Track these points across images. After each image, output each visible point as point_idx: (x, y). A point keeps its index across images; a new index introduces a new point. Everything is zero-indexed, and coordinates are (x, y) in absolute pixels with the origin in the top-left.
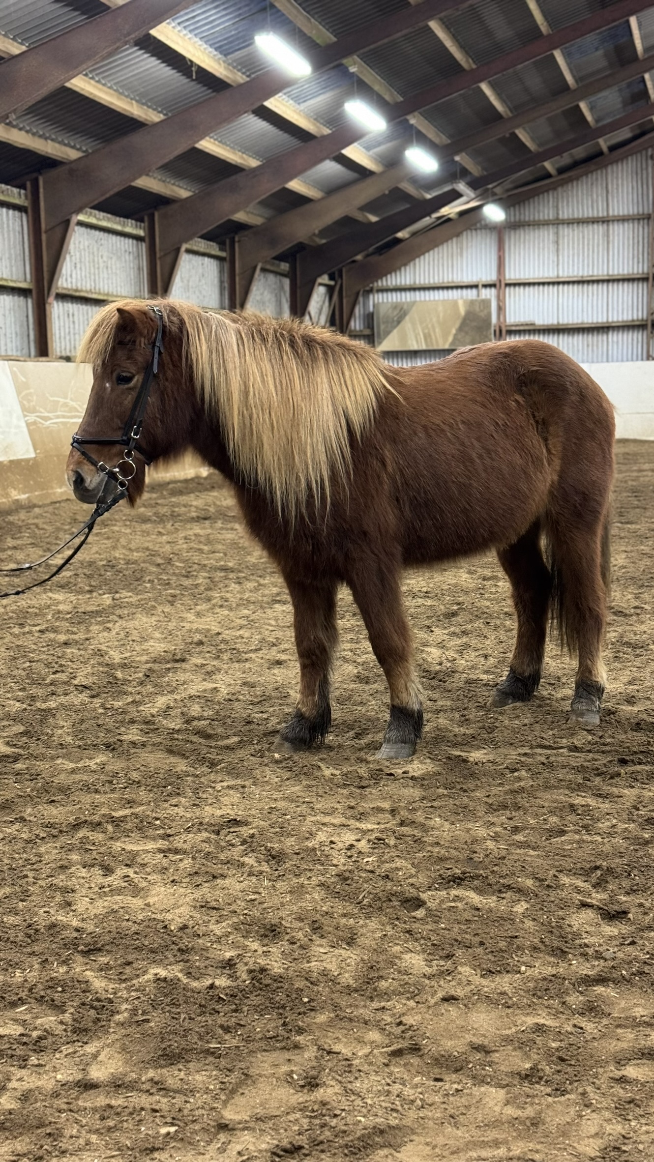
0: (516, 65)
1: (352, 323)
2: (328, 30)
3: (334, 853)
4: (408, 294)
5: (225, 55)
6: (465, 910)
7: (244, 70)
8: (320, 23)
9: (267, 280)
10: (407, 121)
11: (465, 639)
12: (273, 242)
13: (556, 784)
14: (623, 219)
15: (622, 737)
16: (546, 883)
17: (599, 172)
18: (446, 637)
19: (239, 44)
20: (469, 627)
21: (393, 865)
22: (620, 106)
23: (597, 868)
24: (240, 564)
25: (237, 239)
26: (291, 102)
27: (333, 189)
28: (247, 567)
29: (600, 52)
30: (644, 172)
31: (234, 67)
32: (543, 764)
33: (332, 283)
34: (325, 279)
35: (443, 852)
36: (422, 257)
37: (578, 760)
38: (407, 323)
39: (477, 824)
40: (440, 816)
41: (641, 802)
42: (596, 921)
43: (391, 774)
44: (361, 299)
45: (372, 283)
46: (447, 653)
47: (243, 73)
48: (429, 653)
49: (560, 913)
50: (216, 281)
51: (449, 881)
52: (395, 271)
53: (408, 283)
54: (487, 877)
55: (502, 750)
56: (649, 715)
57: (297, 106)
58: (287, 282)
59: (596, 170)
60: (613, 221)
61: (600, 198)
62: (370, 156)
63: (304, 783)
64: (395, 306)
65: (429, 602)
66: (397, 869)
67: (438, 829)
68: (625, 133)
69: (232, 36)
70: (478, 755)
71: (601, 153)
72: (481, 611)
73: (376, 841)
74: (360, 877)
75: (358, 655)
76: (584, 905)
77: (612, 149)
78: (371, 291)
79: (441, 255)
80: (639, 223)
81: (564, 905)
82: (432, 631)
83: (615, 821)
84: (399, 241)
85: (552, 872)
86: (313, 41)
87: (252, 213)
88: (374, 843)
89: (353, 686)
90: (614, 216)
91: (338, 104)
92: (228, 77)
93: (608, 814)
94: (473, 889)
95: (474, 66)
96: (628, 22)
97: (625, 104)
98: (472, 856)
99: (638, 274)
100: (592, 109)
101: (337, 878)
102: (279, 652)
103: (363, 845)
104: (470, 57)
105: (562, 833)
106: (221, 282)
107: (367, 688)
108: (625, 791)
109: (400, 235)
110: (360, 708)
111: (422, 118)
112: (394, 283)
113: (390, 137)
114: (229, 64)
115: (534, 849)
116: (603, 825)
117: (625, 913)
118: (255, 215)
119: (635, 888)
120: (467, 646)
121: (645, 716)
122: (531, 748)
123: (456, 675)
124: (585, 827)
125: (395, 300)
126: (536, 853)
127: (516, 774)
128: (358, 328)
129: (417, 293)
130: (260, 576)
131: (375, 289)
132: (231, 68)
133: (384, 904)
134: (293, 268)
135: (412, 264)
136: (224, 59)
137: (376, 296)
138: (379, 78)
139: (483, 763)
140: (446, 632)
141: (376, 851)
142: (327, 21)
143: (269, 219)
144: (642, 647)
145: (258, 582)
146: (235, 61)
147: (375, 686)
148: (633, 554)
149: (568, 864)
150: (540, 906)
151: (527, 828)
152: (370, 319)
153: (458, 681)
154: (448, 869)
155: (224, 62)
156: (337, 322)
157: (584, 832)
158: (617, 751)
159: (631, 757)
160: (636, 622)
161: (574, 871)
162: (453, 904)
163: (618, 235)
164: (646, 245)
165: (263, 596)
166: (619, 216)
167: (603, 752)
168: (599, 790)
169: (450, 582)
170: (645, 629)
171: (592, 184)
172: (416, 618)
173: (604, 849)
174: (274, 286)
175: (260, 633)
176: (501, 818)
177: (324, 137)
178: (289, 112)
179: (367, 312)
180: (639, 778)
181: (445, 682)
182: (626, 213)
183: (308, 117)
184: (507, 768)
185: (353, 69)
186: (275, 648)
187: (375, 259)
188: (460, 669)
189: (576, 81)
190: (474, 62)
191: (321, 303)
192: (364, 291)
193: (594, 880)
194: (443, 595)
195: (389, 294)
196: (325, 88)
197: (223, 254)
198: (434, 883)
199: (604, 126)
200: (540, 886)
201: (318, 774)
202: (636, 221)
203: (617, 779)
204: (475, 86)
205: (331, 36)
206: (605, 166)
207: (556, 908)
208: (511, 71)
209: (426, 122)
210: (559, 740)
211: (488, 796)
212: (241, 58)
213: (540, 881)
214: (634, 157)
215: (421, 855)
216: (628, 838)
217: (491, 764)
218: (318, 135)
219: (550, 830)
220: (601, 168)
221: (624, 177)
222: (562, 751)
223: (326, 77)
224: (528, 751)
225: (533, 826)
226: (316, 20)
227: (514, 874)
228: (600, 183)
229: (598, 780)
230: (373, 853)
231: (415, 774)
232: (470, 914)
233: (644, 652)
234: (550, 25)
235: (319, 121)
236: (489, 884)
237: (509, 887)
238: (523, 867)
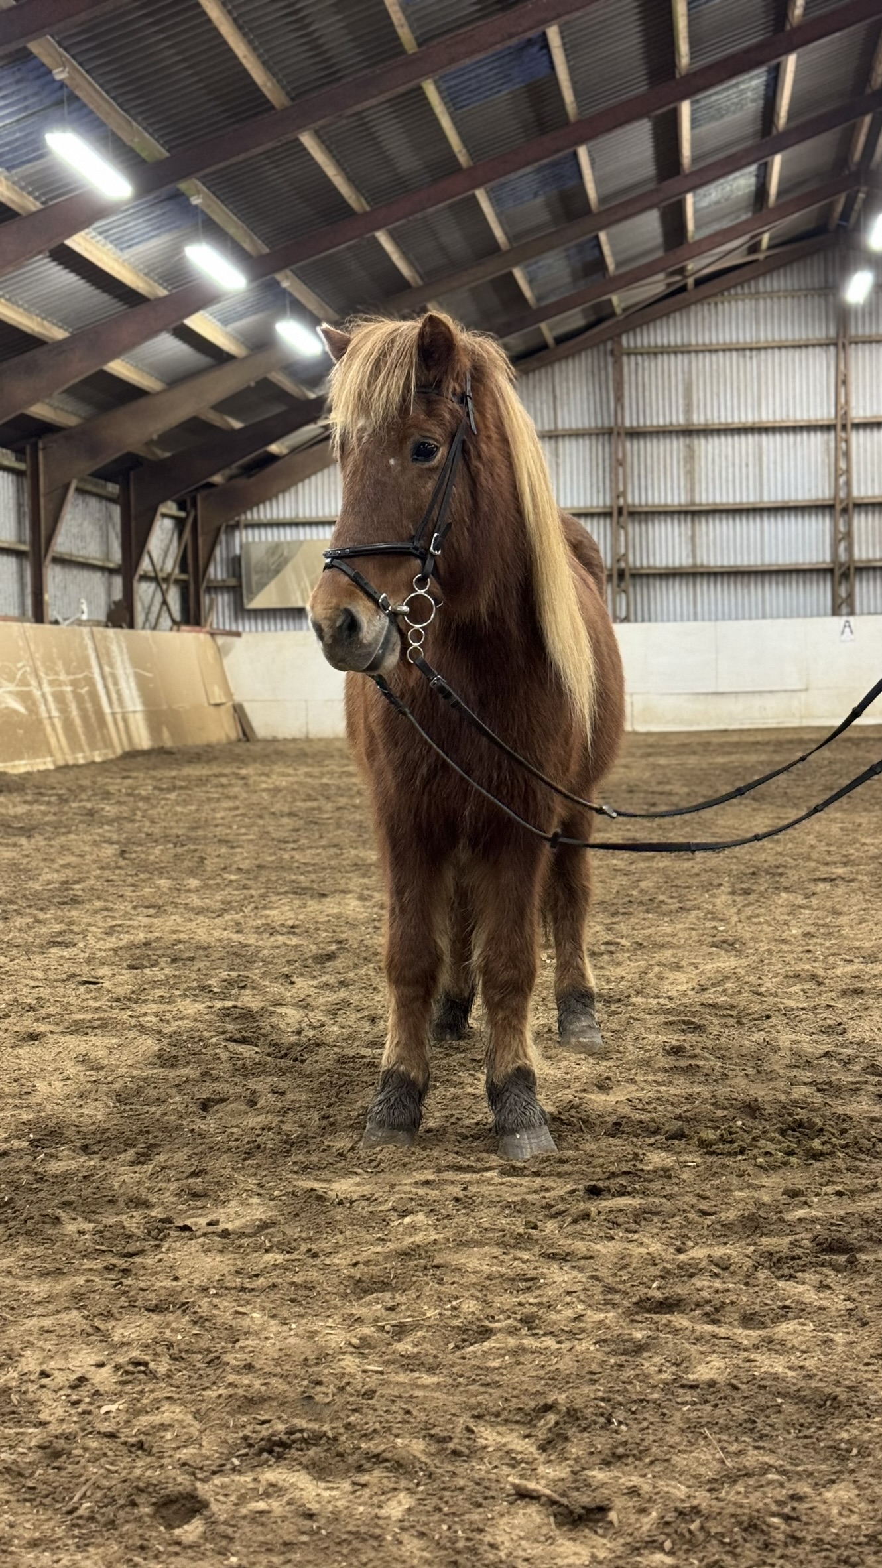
0: (425, 208)
1: (211, 570)
2: (157, 140)
3: (46, 1396)
4: (288, 530)
5: (8, 169)
6: (284, 1519)
7: (37, 194)
8: (145, 129)
9: (87, 505)
10: (278, 283)
11: (343, 994)
12: (94, 450)
13: (477, 1237)
14: (576, 434)
15: (591, 1147)
16: (451, 1445)
17: (543, 371)
18: (312, 991)
19: (27, 154)
20: (352, 975)
21: (156, 1419)
22: (568, 279)
23: (548, 1408)
24: (14, 893)
25: (41, 445)
26: (110, 246)
27: (177, 379)
28: (24, 896)
29: (540, 200)
30: (603, 373)
31: (22, 188)
32: (457, 1200)
33: (182, 514)
34: (170, 508)
35: (257, 1383)
36: (307, 481)
37: (516, 1190)
38: (288, 572)
39: (330, 1322)
40: (263, 1309)
41: (624, 1267)
42: (544, 1530)
43: (186, 1228)
44: (223, 537)
45: (239, 515)
46: (311, 1015)
47: (37, 198)
48: (283, 1016)
49: (475, 1517)
50: (12, 504)
51: (261, 1451)
52: (270, 499)
53: (288, 515)
54: (335, 1439)
55: (387, 1177)
56: (635, 1108)
57: (119, 253)
58: (116, 511)
59: (539, 368)
60: (563, 436)
61: (545, 406)
62: (227, 333)
63: (23, 1250)
64: (275, 548)
65: (295, 941)
66: (164, 1427)
67: (257, 1333)
68: (574, 319)
69: (17, 140)
70: (344, 1187)
71: (544, 346)
72: (372, 950)
73: (130, 1368)
74: (85, 1449)
75: (168, 1022)
76: (523, 1495)
77: (560, 340)
78: (237, 526)
79: (332, 479)
80: (597, 440)
81: (483, 1495)
82: (293, 983)
83: (580, 1306)
84: (273, 458)
85: (463, 1420)
86: (138, 156)
87: (62, 409)
88: (127, 1372)
89: (149, 1072)
90: (564, 430)
91: (177, 250)
92: (13, 202)
93: (569, 1293)
94: (306, 1467)
95: (368, 208)
96: (575, 155)
97: (575, 277)
98: (311, 1392)
99: (598, 507)
100: (531, 282)
101: (40, 1453)
102: (38, 1020)
103: (104, 1378)
104: (363, 195)
105: (486, 1333)
106: (19, 506)
107: (172, 1074)
108: (598, 1247)
109: (274, 448)
110: (153, 1109)
111: (298, 281)
112: (268, 516)
113: (256, 308)
114: (14, 183)
115: (431, 1370)
116: (562, 1317)
117: (603, 1510)
118: (67, 411)
119: (621, 1450)
120: (343, 1004)
121: (627, 1110)
122: (439, 1171)
123: (322, 1050)
124: (528, 1321)
125: (270, 538)
126: (435, 1379)
127: (407, 1220)
128: (219, 577)
129: (301, 530)
130: (42, 909)
131: (242, 524)
132: (16, 188)
133: (121, 1513)
134: (125, 490)
135: (293, 490)
136: (7, 174)
137: (244, 533)
138: (235, 218)
139: (352, 1202)
140: (315, 983)
141: (128, 1388)
142: (157, 127)
143: (87, 420)
144: (619, 1000)
145: (35, 917)
146: (22, 178)
147: (185, 1071)
149: (491, 1400)
150: (435, 1501)
151: (422, 1327)
152: (235, 564)
153: (323, 1060)
154: (263, 1423)
155: (7, 179)
156: (191, 569)
157: (524, 1331)
158: (582, 1173)
159: (607, 1183)
160: (609, 963)
161: (504, 1415)
162: (261, 1505)
163: (571, 455)
164: (608, 469)
165: (36, 936)
166: (571, 429)
167: (560, 1175)
168: (551, 1246)
169: (330, 911)
171: (534, 387)
172: (271, 963)
173: (561, 1366)
174: (97, 515)
175: (14, 991)
176: (372, 1307)
177: (160, 300)
178: (105, 259)
179: (232, 555)
180: (620, 1220)
181: (303, 1061)
182: (580, 426)
183: (135, 269)
184: (394, 1209)
185: (196, 201)
186: (31, 1013)
187: (242, 482)
188: (330, 1040)
189: (509, 239)
190: (368, 203)
191: (166, 542)
192: (227, 527)
193: (542, 1434)
194: (317, 929)
195: (263, 531)
196: (159, 228)
197: (21, 466)
198: (231, 1454)
199: (547, 307)
200: (438, 1453)
201: (50, 1231)
202: (594, 438)
203: (584, 1224)
204: (369, 235)
205: (163, 150)
206: (551, 363)
207: (467, 1505)
208: (419, 215)
209: (305, 287)
210: (485, 1155)
211: (355, 1265)
212: (31, 175)
213: (438, 1441)
214: (589, 352)
215: (215, 1394)
216: (605, 1341)
217: (365, 1203)
218: (151, 297)
219: (463, 1330)
220: (545, 366)
221: (577, 378)
222: (488, 1174)
223: (159, 212)
224: (431, 1177)
225: (432, 1322)
226: (139, 124)
227: (389, 1429)
228: (544, 386)
229: (550, 1226)
230: (120, 1394)
231: (230, 1227)
232: (293, 1528)
233: (623, 1009)
234: (470, 155)
235: (151, 278)
236: (339, 1454)
237: (377, 1459)
238: (408, 1412)
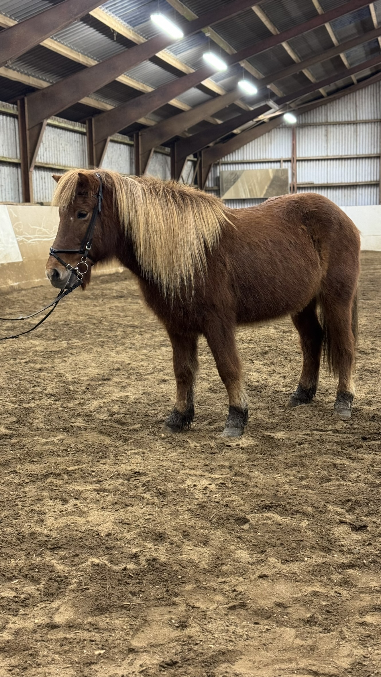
0: (302, 32)
1: (207, 183)
2: (193, 11)
3: (196, 492)
4: (240, 166)
5: (133, 27)
6: (272, 525)
7: (144, 35)
8: (189, 7)
9: (157, 158)
10: (239, 65)
11: (272, 367)
12: (161, 135)
13: (325, 452)
14: (365, 122)
15: (364, 424)
16: (320, 509)
17: (351, 94)
18: (261, 366)
19: (141, 20)
20: (275, 360)
21: (231, 499)
22: (364, 56)
23: (349, 500)
24: (141, 323)
25: (140, 134)
26: (172, 54)
27: (196, 105)
28: (146, 325)
29: (352, 24)
30: (378, 95)
31: (138, 34)
32: (318, 440)
33: (196, 159)
34: (191, 157)
35: (259, 491)
36: (248, 144)
37: (338, 438)
38: (239, 183)
39: (280, 475)
40: (258, 470)
41: (375, 462)
42: (348, 531)
43: (229, 446)
44: (212, 169)
45: (219, 159)
46: (262, 375)
47: (144, 37)
48: (252, 376)
49: (328, 527)
50: (128, 158)
51: (263, 508)
52: (232, 153)
53: (240, 159)
54: (285, 506)
55: (294, 432)
57: (175, 56)
58: (169, 159)
59: (350, 93)
60: (360, 123)
61: (352, 110)
62: (217, 85)
63: (179, 451)
64: (232, 173)
65: (252, 346)
66: (233, 501)
67: (257, 478)
68: (366, 72)
69: (137, 15)
70: (280, 435)
71: (352, 84)
72: (282, 351)
73: (220, 485)
74: (211, 506)
75: (210, 376)
76: (342, 522)
77: (359, 81)
78: (218, 164)
79: (259, 143)
80: (375, 124)
81: (330, 522)
82: (253, 363)
83: (359, 473)
84: (234, 135)
85: (323, 503)
86: (185, 18)
88: (220, 486)
89: (207, 394)
90: (360, 120)
91: (199, 55)
92: (135, 39)
93: (355, 469)
94: (277, 513)
95: (278, 33)
96: (368, 7)
97: (367, 55)
98: (276, 494)
99: (374, 154)
100: (347, 58)
101: (198, 506)
102: (164, 375)
103: (213, 487)
104: (276, 27)
105: (329, 480)
106: (131, 159)
107: (215, 395)
108: (366, 456)
109: (235, 131)
110: (211, 407)
111: (248, 63)
112: (231, 159)
113: (229, 74)
114: (135, 32)
115: (312, 489)
116: (353, 476)
117: (365, 527)
118: (150, 119)
119: (371, 512)
120: (274, 371)
121: (377, 412)
122: (311, 431)
123: (267, 388)
124: (342, 477)
125: (232, 169)
126: (314, 492)
127: (302, 446)
128: (210, 186)
129: (245, 165)
130: (153, 331)
131: (220, 163)
132: (136, 34)
133: (225, 521)
134: (173, 151)
135: (242, 148)
136: (133, 28)
137: (221, 167)
138: (223, 40)
139: (283, 440)
140: (262, 363)
141: (221, 490)
142: (193, 6)
143: (159, 122)
144: (376, 372)
145: (152, 334)
146: (139, 30)
147: (220, 394)
148: (370, 318)
149: (332, 498)
150: (316, 523)
151: (309, 477)
152: (217, 180)
153: (268, 392)
154: (263, 501)
155: (133, 30)
156: (199, 182)
157: (341, 480)
158: (361, 433)
159: (369, 436)
160: (372, 357)
161: (335, 502)
162: (265, 522)
163: (363, 131)
164: (379, 137)
165: (155, 342)
166: (363, 120)
167: (353, 433)
168: (350, 455)
169: (264, 334)
170: (378, 362)
171: (347, 102)
172: (244, 355)
173: (353, 490)
174: (161, 161)
175: (153, 364)
176: (293, 471)
177: (191, 74)
178: (170, 59)
179: (216, 177)
180: (373, 448)
181: (261, 392)
182: (367, 118)
183: (181, 62)
184: (297, 442)
185: (208, 35)
186: (162, 372)
187: (220, 145)
188: (270, 385)
189: (338, 41)
190: (279, 30)
191: (188, 172)
192: (214, 164)
193: (347, 508)
194: (260, 341)
195: (229, 166)
196: (191, 46)
197: (132, 143)
198: (254, 509)
199: (354, 68)
200: (316, 511)
201: (187, 446)
202: (373, 124)
203: (361, 449)
204: (279, 44)
205: (195, 15)
206: (355, 91)
207: (325, 524)
208: (300, 35)
209: (250, 65)
210: (327, 426)
211: (286, 459)
212: (142, 28)
213: (316, 508)
214: (372, 85)
215: (247, 493)
216: (367, 483)
217: (287, 440)
218: (187, 73)
219: (322, 479)
220: (353, 92)
221: (366, 97)
222: (329, 432)
223: (192, 39)
224: (309, 433)
225: (312, 476)
226: (186, 6)
227: (301, 504)
228: (352, 101)
229: (349, 449)
230: (219, 492)
231: (243, 446)
232: (275, 527)
233: (377, 375)
234: (323, 9)
235: (188, 65)
236: (286, 510)
237: (298, 512)
238: (306, 500)
